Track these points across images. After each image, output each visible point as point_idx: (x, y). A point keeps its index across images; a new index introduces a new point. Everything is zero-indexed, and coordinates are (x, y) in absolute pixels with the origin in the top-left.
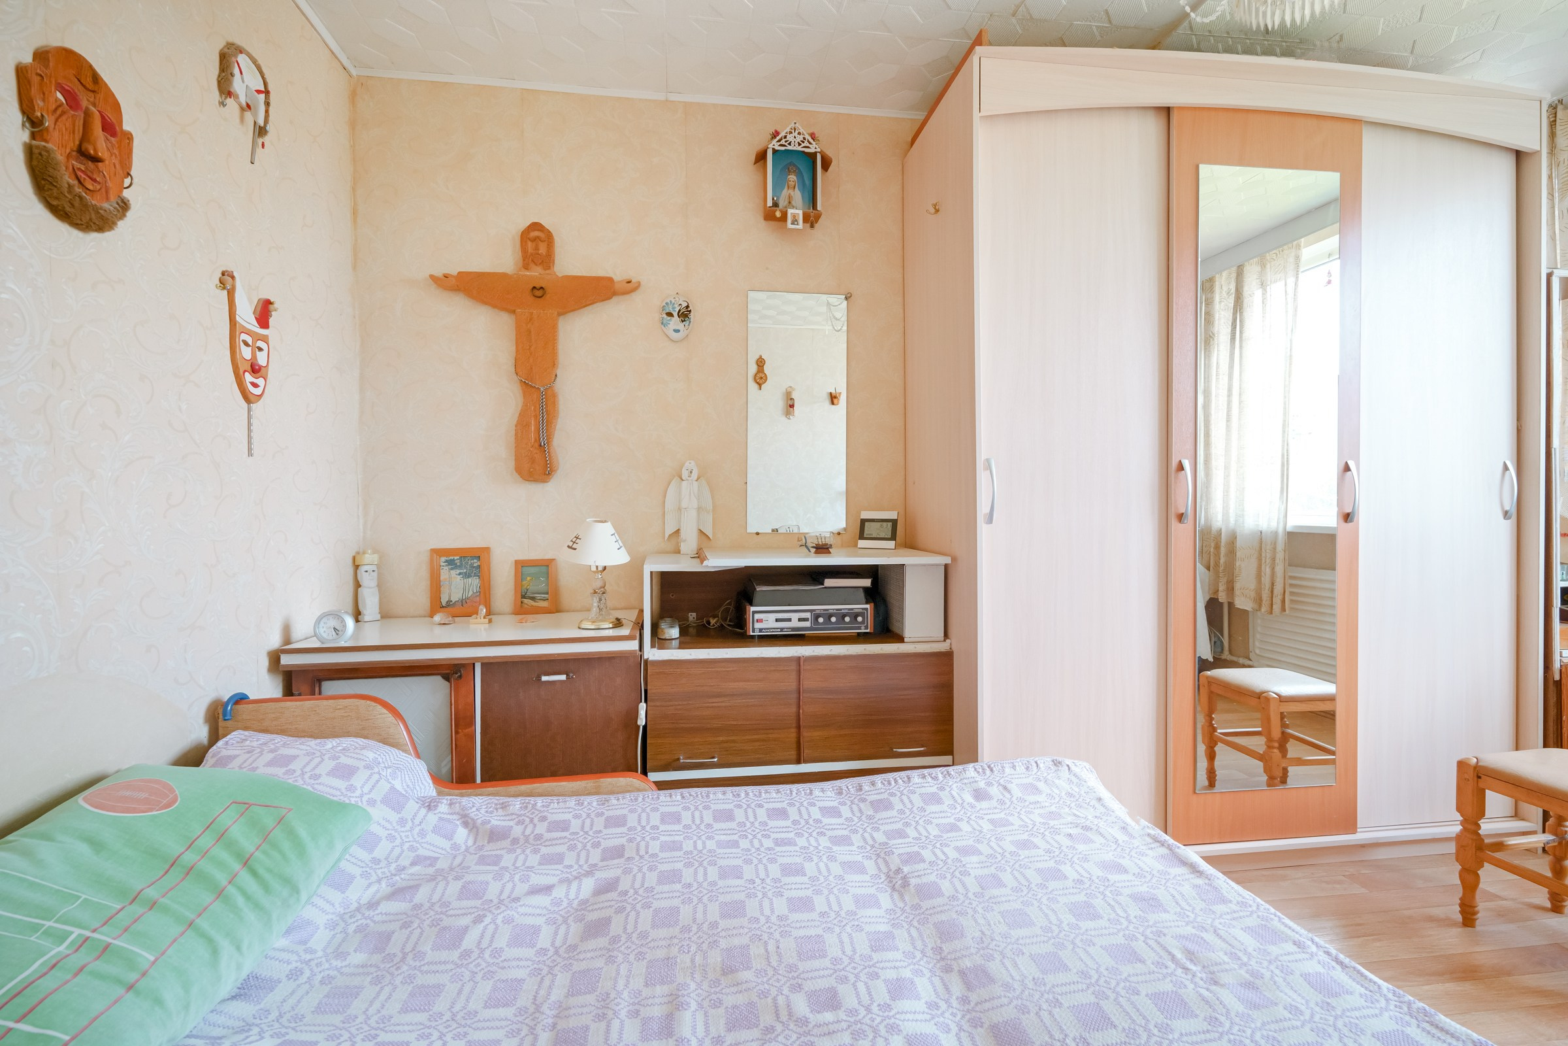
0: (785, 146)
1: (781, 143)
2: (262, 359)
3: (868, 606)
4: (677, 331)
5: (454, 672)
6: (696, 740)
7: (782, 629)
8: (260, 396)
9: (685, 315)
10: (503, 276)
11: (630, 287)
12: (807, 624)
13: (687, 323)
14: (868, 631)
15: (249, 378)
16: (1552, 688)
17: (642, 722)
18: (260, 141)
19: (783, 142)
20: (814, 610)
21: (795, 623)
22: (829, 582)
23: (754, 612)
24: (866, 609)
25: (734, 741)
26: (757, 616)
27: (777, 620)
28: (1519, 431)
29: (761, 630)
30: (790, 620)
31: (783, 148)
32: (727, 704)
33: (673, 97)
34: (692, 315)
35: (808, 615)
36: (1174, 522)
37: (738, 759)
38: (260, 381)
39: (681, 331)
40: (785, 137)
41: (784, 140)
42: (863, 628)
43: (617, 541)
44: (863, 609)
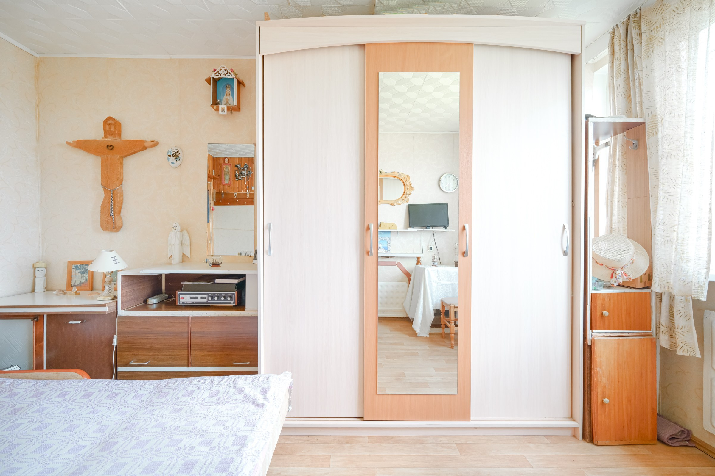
0: (218, 76)
1: (216, 75)
3: (235, 293)
4: (173, 163)
5: (36, 318)
6: (140, 353)
7: (193, 302)
9: (176, 155)
10: (95, 141)
11: (155, 144)
12: (205, 300)
13: (178, 160)
14: (235, 304)
16: (587, 350)
17: (115, 343)
19: (217, 74)
20: (209, 294)
21: (199, 300)
22: (217, 281)
23: (180, 294)
24: (234, 294)
25: (158, 355)
26: (181, 296)
27: (191, 298)
28: (573, 207)
29: (183, 302)
30: (197, 298)
31: (217, 77)
32: (155, 337)
33: (174, 57)
34: (181, 156)
35: (205, 296)
36: (366, 256)
37: (160, 363)
39: (175, 163)
40: (218, 72)
41: (218, 73)
42: (232, 303)
43: (115, 260)
44: (232, 294)
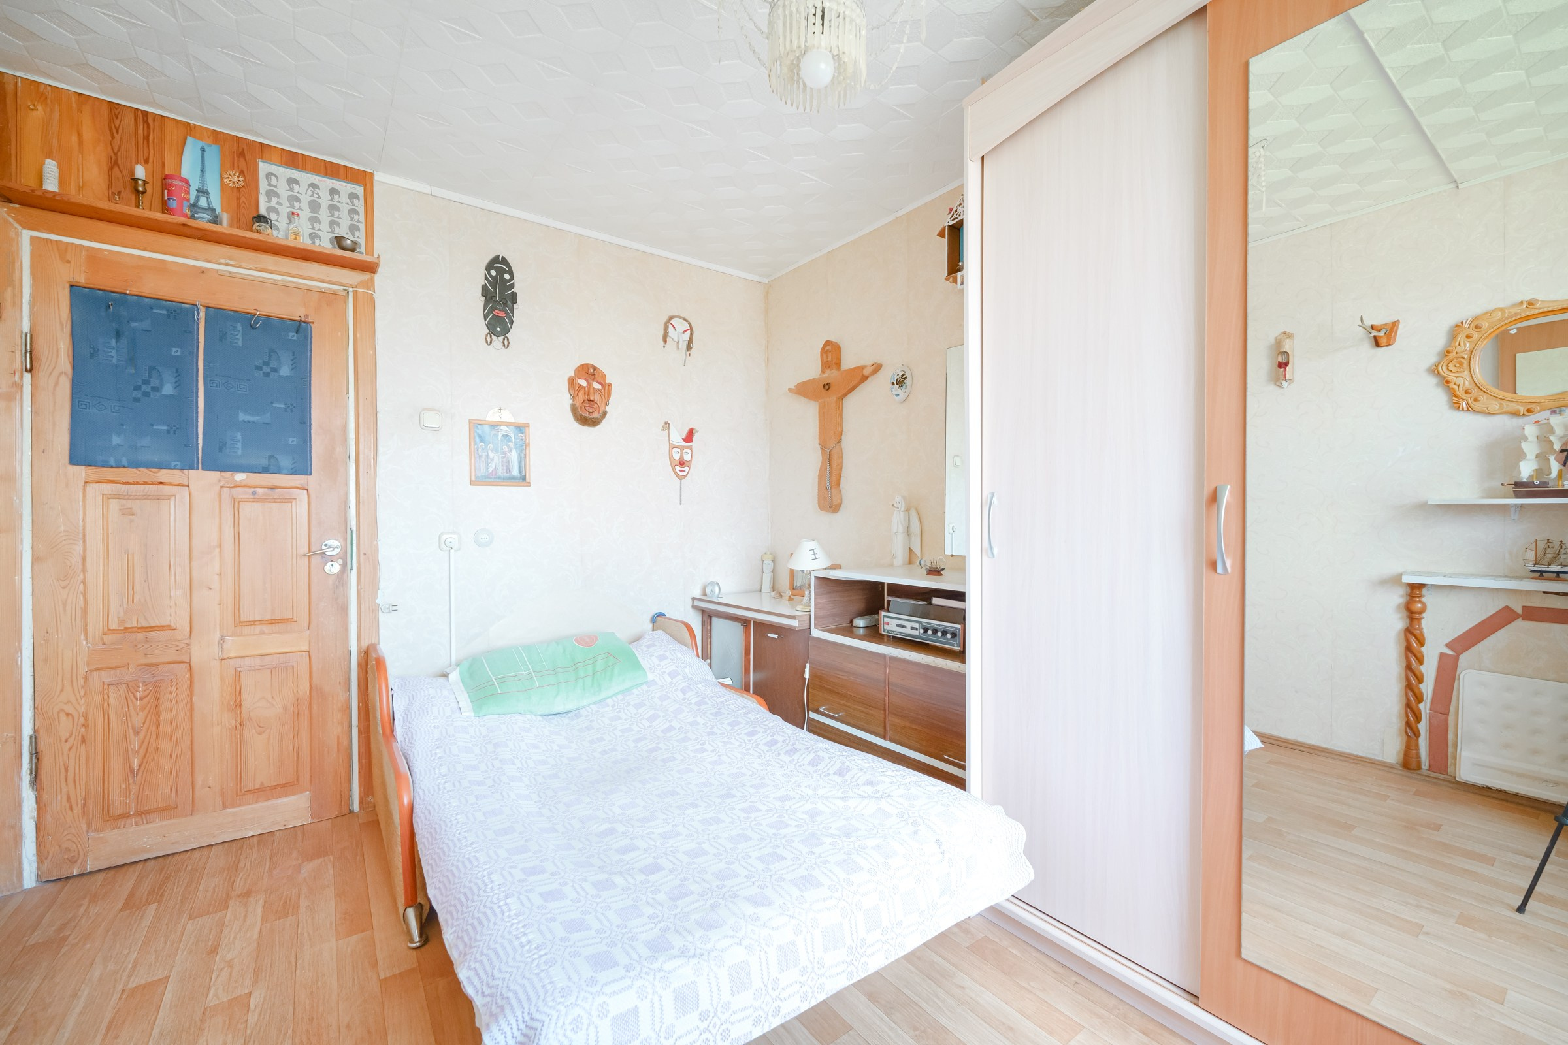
0: (957, 218)
1: (953, 217)
2: (687, 458)
3: (959, 626)
4: (897, 395)
5: (745, 622)
6: (831, 698)
7: (901, 633)
8: (686, 476)
9: (901, 382)
10: (813, 381)
11: (877, 368)
12: (916, 633)
13: (903, 388)
14: (960, 649)
15: (678, 468)
17: (807, 676)
18: (688, 353)
19: (955, 216)
20: (921, 622)
21: (908, 631)
22: (936, 601)
23: (884, 616)
24: (958, 629)
25: (849, 707)
26: (886, 620)
27: (898, 625)
29: (888, 631)
30: (905, 627)
31: (955, 221)
32: (846, 678)
33: (899, 214)
34: (908, 381)
35: (916, 625)
37: (852, 721)
38: (686, 469)
39: (900, 395)
40: (956, 211)
41: (955, 214)
42: (956, 645)
43: (814, 554)
44: (956, 628)
